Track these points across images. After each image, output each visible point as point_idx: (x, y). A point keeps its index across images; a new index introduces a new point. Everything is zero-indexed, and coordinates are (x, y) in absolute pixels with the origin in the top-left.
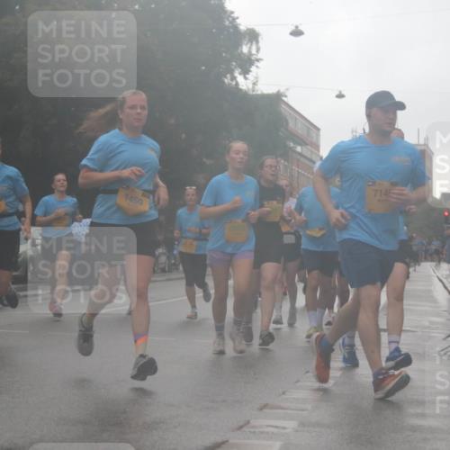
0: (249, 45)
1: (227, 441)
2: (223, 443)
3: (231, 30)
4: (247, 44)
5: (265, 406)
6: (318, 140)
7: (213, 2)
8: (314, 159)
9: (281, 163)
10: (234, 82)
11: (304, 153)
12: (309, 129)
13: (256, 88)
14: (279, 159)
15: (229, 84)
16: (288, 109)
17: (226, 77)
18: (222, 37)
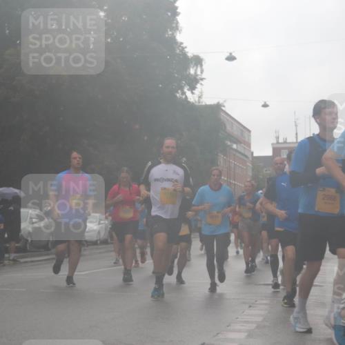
3: (181, 57)
4: (193, 68)
6: (249, 139)
7: (167, 36)
8: (246, 154)
9: (221, 158)
10: (184, 97)
11: (239, 149)
12: (242, 131)
13: (201, 100)
14: (219, 154)
15: (180, 98)
16: (225, 116)
17: (177, 92)
18: (175, 62)
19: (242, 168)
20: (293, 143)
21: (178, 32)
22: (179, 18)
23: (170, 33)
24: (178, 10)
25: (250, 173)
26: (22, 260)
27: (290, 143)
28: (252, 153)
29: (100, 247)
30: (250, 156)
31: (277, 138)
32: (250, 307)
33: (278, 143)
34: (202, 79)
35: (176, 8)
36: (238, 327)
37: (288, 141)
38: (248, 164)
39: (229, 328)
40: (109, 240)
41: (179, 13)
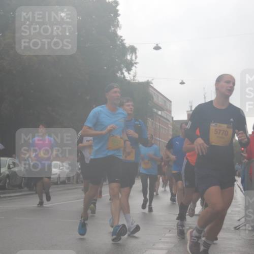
0: (131, 55)
3: (121, 47)
4: (129, 55)
6: (170, 108)
7: (110, 31)
8: (168, 118)
9: (150, 121)
10: (122, 76)
11: (163, 115)
12: (165, 101)
13: (135, 78)
14: (148, 119)
15: (120, 77)
16: (153, 90)
17: (118, 73)
18: (116, 50)
19: (165, 129)
21: (119, 28)
22: (119, 18)
23: (113, 29)
24: (119, 13)
25: (171, 133)
26: (2, 196)
28: (173, 118)
29: (60, 186)
30: (170, 120)
31: (191, 107)
32: (170, 231)
33: (191, 110)
34: (136, 63)
35: (118, 11)
36: (161, 246)
38: (169, 126)
39: (154, 246)
40: (67, 182)
41: (120, 15)
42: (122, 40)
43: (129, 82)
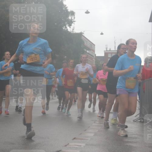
0: (71, 16)
1: (61, 150)
2: (60, 151)
3: (65, 11)
5: (75, 139)
6: (94, 49)
7: (59, 2)
10: (66, 29)
11: (90, 53)
12: (91, 45)
13: (74, 31)
15: (65, 29)
16: (84, 38)
17: (63, 27)
18: (62, 13)
19: (91, 61)
20: (113, 51)
21: (64, 0)
25: (94, 63)
27: (112, 51)
28: (95, 55)
30: (94, 56)
31: (107, 48)
32: (95, 122)
33: (107, 50)
37: (111, 50)
38: (94, 59)
42: (66, 8)
43: (70, 33)
